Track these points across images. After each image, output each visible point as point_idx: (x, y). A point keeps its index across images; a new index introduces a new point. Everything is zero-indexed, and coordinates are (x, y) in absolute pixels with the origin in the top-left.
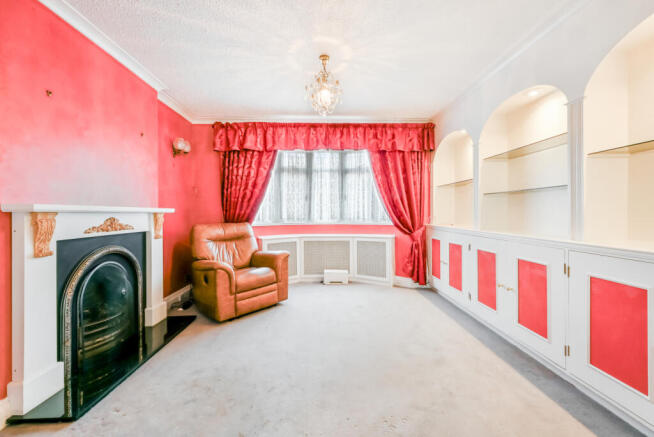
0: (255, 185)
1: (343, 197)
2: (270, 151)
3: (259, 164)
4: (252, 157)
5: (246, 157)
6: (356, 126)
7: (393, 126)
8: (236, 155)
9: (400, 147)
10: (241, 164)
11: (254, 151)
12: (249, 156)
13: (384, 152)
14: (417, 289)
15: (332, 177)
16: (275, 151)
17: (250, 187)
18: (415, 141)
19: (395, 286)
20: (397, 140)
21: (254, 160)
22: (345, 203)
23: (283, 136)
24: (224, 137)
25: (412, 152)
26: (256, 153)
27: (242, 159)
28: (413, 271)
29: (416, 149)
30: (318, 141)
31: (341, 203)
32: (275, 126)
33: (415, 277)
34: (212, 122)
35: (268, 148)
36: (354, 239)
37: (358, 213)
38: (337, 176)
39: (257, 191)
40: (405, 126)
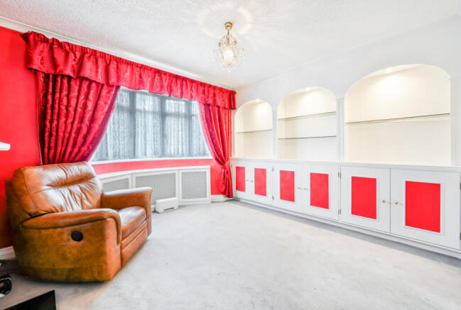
0: (93, 120)
1: (163, 136)
2: (113, 86)
3: (98, 97)
4: (89, 88)
5: (80, 87)
6: (192, 81)
7: (215, 88)
8: (65, 81)
9: (219, 104)
10: (75, 94)
11: (91, 82)
12: (85, 86)
13: (209, 105)
14: (227, 201)
15: (154, 118)
16: (118, 87)
17: (87, 121)
18: (227, 101)
19: (212, 202)
20: (217, 98)
21: (92, 92)
22: (165, 141)
23: (128, 74)
24: (45, 54)
25: (225, 108)
26: (94, 85)
27: (76, 88)
28: (225, 190)
29: (227, 107)
30: (162, 87)
31: (163, 141)
32: (120, 61)
33: (227, 194)
34: (24, 31)
35: (111, 82)
36: (179, 171)
37: (178, 149)
38: (158, 117)
39: (96, 126)
40: (221, 90)
